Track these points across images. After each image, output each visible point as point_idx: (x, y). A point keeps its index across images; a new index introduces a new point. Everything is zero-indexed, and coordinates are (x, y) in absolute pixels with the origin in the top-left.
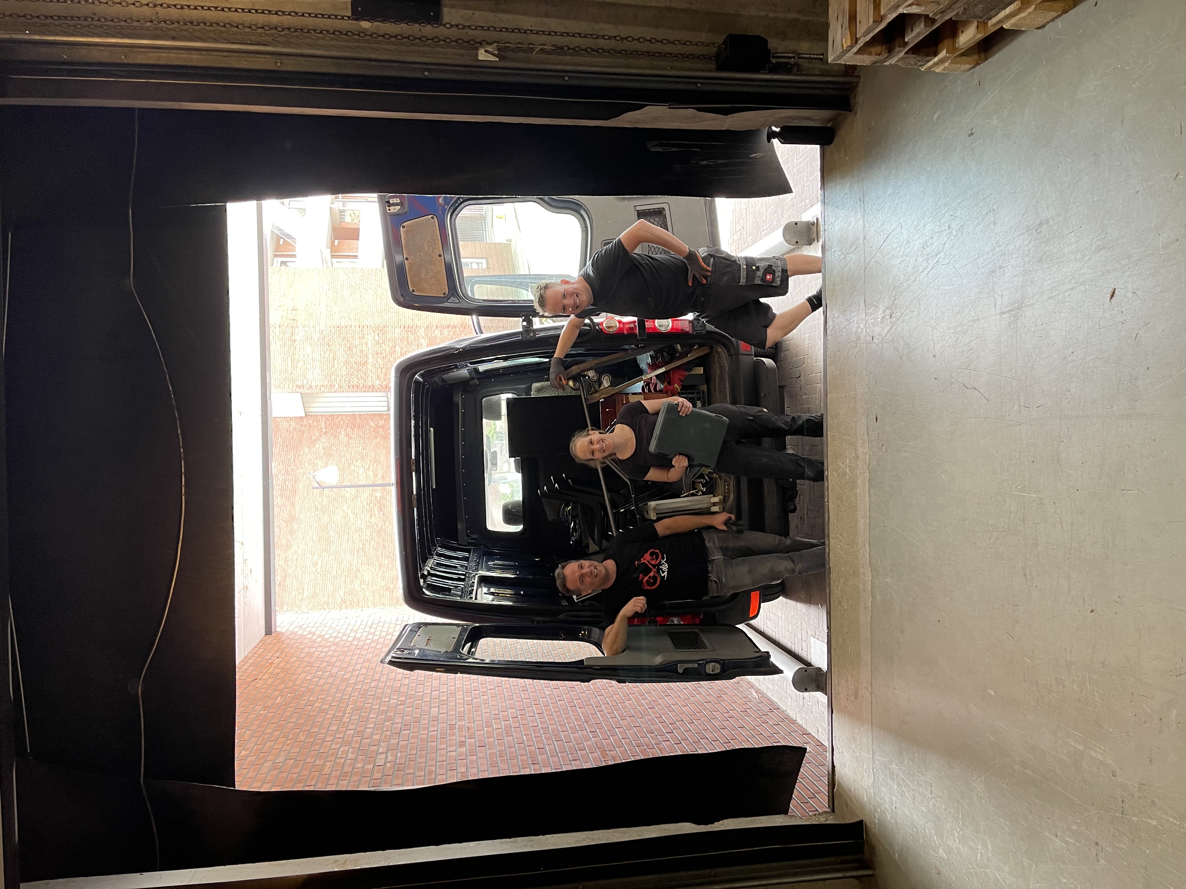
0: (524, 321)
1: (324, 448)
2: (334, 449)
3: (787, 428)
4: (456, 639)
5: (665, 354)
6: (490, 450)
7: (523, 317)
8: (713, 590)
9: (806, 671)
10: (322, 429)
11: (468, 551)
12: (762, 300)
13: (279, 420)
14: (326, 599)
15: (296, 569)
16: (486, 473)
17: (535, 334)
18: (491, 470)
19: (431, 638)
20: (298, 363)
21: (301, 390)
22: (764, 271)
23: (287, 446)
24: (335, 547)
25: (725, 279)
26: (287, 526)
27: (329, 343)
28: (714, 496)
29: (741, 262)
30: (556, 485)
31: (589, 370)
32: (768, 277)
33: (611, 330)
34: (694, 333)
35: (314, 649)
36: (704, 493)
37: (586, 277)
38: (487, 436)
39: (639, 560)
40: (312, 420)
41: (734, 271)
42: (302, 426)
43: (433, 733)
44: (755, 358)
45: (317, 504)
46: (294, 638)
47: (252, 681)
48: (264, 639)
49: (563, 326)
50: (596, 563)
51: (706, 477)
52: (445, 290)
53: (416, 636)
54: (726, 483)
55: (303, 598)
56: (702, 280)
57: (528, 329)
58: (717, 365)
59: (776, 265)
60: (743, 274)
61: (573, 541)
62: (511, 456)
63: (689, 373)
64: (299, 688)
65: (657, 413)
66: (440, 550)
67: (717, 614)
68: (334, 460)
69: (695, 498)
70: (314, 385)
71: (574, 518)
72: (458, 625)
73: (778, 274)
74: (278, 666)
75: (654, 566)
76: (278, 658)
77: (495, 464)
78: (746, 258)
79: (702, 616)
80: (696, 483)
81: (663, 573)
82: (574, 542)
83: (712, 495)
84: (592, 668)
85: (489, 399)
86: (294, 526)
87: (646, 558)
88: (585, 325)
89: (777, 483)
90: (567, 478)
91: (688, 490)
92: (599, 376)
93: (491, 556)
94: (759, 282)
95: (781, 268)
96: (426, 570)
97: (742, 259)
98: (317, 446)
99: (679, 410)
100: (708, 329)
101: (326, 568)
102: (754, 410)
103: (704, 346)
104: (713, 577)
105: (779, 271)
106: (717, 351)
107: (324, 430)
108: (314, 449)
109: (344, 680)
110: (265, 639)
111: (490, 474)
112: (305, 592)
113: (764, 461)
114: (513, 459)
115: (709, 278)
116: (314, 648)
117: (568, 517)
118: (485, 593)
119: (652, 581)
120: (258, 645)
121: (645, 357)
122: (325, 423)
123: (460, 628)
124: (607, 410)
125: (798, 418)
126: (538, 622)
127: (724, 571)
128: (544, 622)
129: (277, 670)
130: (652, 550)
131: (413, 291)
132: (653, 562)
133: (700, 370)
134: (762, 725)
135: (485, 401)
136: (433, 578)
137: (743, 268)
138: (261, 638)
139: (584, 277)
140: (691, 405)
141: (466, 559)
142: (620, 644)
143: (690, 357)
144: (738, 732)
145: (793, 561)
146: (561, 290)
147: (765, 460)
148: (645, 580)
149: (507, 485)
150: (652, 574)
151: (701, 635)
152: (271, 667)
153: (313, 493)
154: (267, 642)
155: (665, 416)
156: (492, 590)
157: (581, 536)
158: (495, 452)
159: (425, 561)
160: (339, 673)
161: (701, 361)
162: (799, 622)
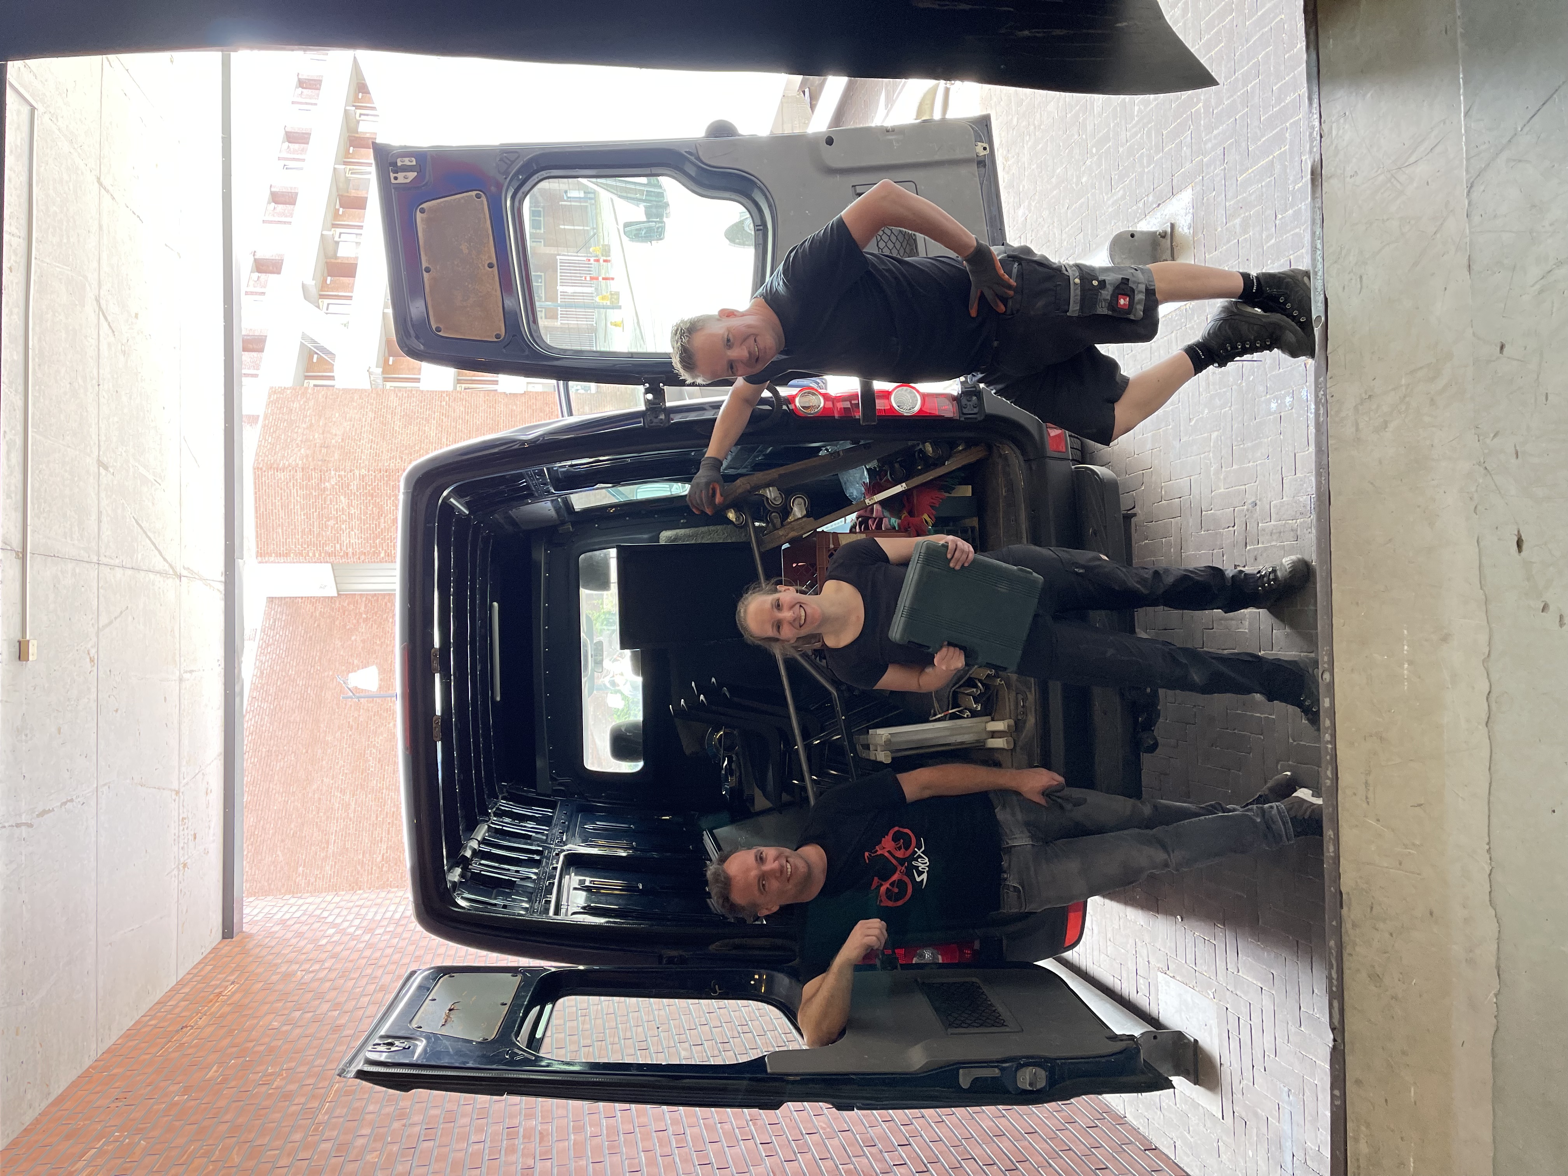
0: (647, 391)
1: (363, 641)
2: (378, 642)
3: (1145, 591)
4: (507, 1007)
5: (897, 466)
6: (592, 640)
7: (647, 385)
8: (1011, 905)
9: (1155, 1037)
10: (361, 614)
11: (552, 805)
12: (1105, 349)
13: (300, 601)
14: (361, 857)
15: (318, 813)
16: (585, 676)
17: (668, 418)
18: (593, 671)
19: (457, 1006)
20: (328, 521)
21: (332, 559)
22: (1114, 291)
23: (311, 638)
24: (375, 782)
25: (1040, 304)
26: (307, 752)
27: (372, 493)
28: (993, 720)
29: (1070, 273)
30: (702, 697)
31: (768, 485)
32: (1122, 302)
33: (808, 411)
34: (962, 419)
35: (298, 966)
36: (974, 714)
37: (771, 300)
38: (587, 617)
39: (872, 849)
40: (347, 601)
41: (1058, 288)
42: (332, 609)
43: (476, 1147)
44: (1073, 467)
45: (351, 720)
46: (269, 944)
47: (177, 1032)
48: (218, 947)
49: (723, 402)
50: (787, 851)
51: (979, 684)
52: (500, 330)
53: (427, 1001)
54: (1020, 697)
55: (326, 856)
56: (997, 306)
57: (655, 406)
58: (1001, 480)
59: (1134, 279)
60: (1075, 294)
61: (726, 790)
62: (623, 646)
63: (947, 495)
64: (254, 1046)
65: (904, 563)
66: (504, 805)
67: (1005, 942)
68: (377, 658)
69: (959, 722)
70: (350, 550)
71: (729, 749)
72: (513, 970)
73: (1140, 297)
74: (228, 999)
75: (901, 861)
76: (233, 983)
77: (599, 663)
78: (1078, 266)
79: (977, 945)
80: (960, 695)
81: (919, 876)
82: (731, 791)
83: (989, 718)
84: (782, 1080)
85: (591, 557)
86: (317, 752)
87: (887, 846)
88: (765, 401)
89: (1122, 695)
90: (720, 685)
91: (945, 709)
92: (786, 498)
93: (589, 812)
94: (1105, 311)
95: (1144, 286)
96: (471, 847)
97: (1071, 267)
98: (353, 638)
99: (949, 556)
100: (989, 408)
101: (361, 812)
102: (1083, 556)
103: (976, 445)
104: (1012, 880)
105: (1140, 292)
106: (1000, 456)
107: (364, 616)
108: (350, 642)
109: (337, 1029)
110: (221, 946)
111: (592, 678)
112: (331, 847)
113: (1109, 654)
114: (628, 653)
115: (1010, 303)
116: (296, 963)
117: (717, 749)
118: (575, 889)
119: (896, 890)
120: (205, 958)
121: (858, 475)
122: (366, 606)
123: (519, 978)
124: (794, 565)
125: (1164, 572)
126: (671, 960)
127: (1032, 869)
128: (683, 961)
129: (226, 1009)
130: (896, 829)
131: (439, 330)
132: (900, 854)
133: (967, 491)
134: (1067, 1129)
135: (585, 559)
136: (483, 862)
137: (1075, 284)
138: (214, 945)
139: (764, 298)
140: (972, 549)
141: (546, 821)
142: (835, 1020)
143: (950, 466)
144: (1026, 1143)
145: (1164, 847)
146: (721, 332)
147: (1110, 652)
148: (883, 889)
149: (619, 695)
150: (895, 877)
151: (985, 989)
152: (217, 1002)
153: (346, 705)
154: (223, 951)
155: (923, 569)
156: (588, 881)
157: (740, 782)
158: (600, 644)
159: (471, 828)
160: (329, 1014)
161: (968, 474)
162: (1131, 941)
